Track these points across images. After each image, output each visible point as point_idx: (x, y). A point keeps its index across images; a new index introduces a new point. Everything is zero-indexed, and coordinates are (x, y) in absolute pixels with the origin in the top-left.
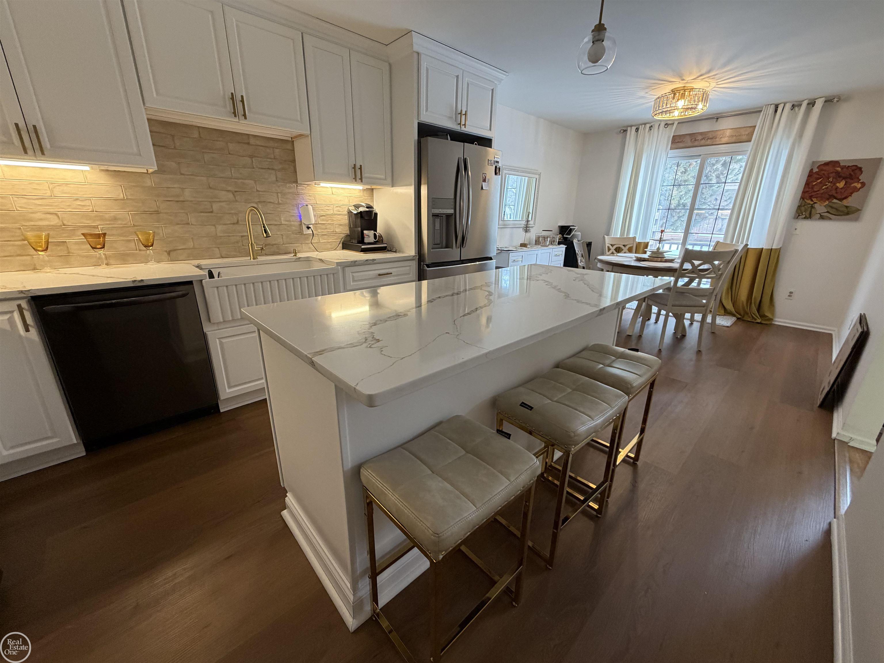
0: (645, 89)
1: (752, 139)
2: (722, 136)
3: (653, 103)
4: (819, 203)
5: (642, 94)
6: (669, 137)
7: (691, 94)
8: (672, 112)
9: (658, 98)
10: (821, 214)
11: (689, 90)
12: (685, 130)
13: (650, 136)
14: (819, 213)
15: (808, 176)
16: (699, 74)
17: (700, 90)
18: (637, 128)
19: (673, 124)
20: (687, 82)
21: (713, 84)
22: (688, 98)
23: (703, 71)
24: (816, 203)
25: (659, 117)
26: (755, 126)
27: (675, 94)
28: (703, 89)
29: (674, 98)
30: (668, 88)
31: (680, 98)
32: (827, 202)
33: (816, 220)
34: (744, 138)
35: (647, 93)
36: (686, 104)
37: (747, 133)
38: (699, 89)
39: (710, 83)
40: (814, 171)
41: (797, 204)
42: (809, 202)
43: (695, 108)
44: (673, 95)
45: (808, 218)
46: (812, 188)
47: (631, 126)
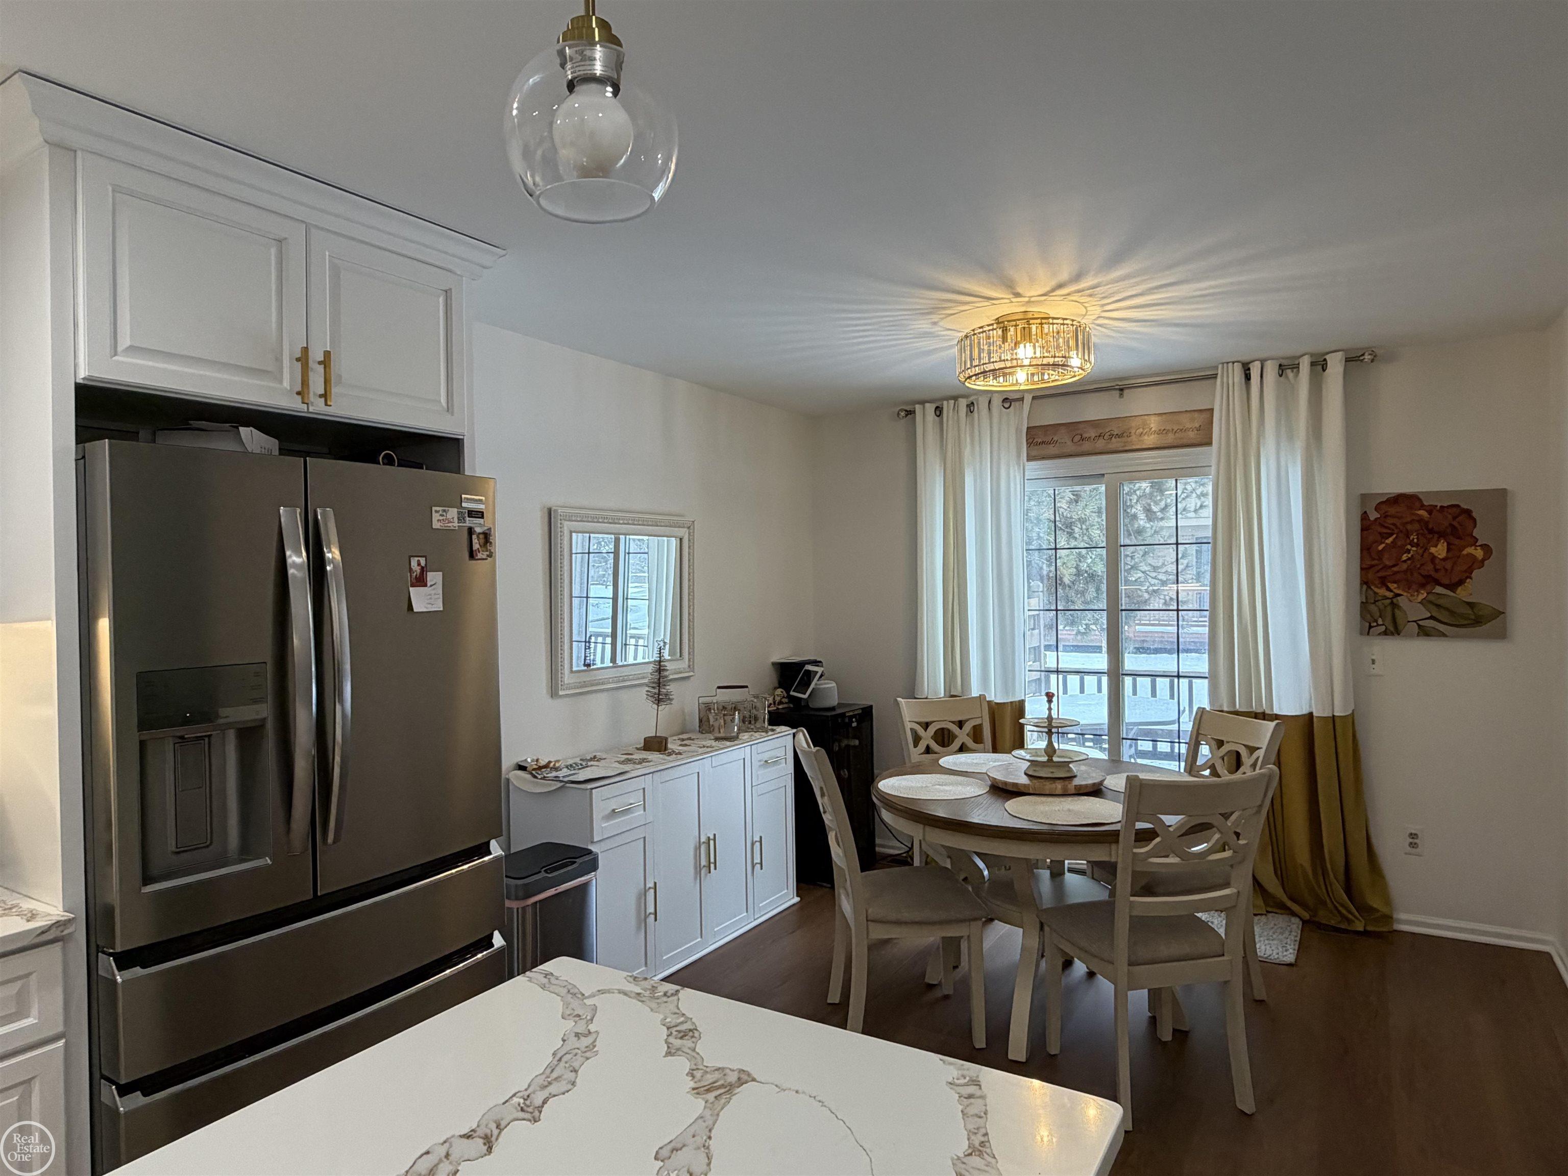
0: (928, 314)
1: (1211, 438)
2: (1141, 430)
3: (956, 349)
4: (1405, 594)
5: (923, 325)
6: (1018, 430)
7: (1046, 330)
8: (1010, 374)
9: (966, 337)
10: (1420, 623)
11: (1039, 321)
12: (1051, 415)
13: (972, 425)
14: (1415, 621)
15: (1362, 530)
16: (1053, 283)
17: (1066, 322)
18: (937, 408)
19: (1022, 399)
20: (1029, 302)
21: (1095, 311)
22: (1040, 340)
23: (1064, 276)
24: (1400, 595)
25: (979, 385)
26: (1212, 410)
27: (1005, 330)
28: (1073, 320)
29: (1004, 339)
30: (985, 315)
31: (1019, 339)
32: (1423, 595)
33: (1410, 636)
34: (1192, 435)
35: (935, 323)
36: (1038, 355)
37: (1197, 425)
38: (1064, 319)
39: (1086, 308)
40: (1372, 518)
41: (1357, 600)
42: (1382, 592)
43: (1063, 365)
44: (1000, 332)
45: (1392, 634)
46: (1380, 559)
47: (923, 403)
